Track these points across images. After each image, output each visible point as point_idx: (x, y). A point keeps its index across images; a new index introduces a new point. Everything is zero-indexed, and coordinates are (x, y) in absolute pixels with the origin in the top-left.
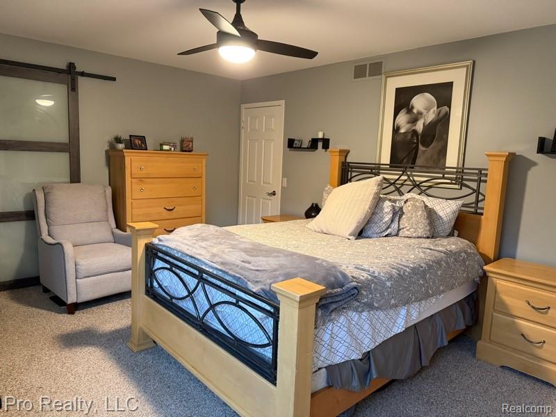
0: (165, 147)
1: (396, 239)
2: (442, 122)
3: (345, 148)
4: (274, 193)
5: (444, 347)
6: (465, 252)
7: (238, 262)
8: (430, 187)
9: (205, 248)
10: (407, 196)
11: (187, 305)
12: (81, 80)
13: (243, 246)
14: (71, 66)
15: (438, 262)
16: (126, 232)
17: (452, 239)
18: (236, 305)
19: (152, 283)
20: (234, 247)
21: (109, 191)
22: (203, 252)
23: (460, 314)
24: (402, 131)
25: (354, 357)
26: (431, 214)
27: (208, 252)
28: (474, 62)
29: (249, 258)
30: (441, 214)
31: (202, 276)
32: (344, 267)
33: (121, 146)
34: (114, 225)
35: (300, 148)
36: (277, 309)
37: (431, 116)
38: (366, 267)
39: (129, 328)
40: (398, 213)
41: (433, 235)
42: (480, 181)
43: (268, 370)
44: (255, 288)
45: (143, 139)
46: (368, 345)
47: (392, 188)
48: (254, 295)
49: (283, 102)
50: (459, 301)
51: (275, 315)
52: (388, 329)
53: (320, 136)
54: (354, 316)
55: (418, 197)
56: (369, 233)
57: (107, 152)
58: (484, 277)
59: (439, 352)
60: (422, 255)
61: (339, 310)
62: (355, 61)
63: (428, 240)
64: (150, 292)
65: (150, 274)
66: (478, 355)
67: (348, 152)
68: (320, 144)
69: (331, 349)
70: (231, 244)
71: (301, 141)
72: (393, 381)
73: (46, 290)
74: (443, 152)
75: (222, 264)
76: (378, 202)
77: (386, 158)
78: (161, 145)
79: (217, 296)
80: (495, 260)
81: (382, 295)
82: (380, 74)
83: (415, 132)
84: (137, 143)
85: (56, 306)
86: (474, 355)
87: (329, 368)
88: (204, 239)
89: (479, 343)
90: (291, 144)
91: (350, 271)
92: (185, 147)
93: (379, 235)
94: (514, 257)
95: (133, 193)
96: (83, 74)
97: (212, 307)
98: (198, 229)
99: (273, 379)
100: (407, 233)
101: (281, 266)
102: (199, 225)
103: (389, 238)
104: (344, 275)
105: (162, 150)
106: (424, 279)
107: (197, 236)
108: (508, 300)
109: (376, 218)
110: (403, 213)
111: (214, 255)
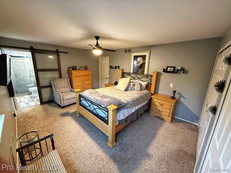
0: (81, 69)
1: (133, 91)
2: (144, 64)
3: (123, 68)
4: (107, 78)
5: (143, 113)
6: (148, 93)
7: (100, 100)
8: (141, 78)
9: (92, 96)
10: (136, 81)
11: (89, 108)
12: (60, 54)
13: (100, 95)
14: (57, 50)
15: (142, 97)
16: (73, 89)
17: (145, 90)
18: (99, 109)
19: (81, 102)
20: (98, 96)
21: (69, 80)
22: (92, 97)
23: (146, 106)
24: (135, 65)
25: (124, 118)
26: (141, 85)
27: (93, 97)
28: (151, 51)
29: (102, 99)
30: (143, 85)
31: (92, 102)
32: (122, 100)
33: (71, 69)
34: (71, 87)
35: (113, 68)
36: (108, 111)
37: (141, 63)
38: (127, 100)
39: (76, 111)
40: (134, 85)
41: (141, 90)
42: (151, 77)
43: (107, 122)
44: (103, 106)
45: (76, 67)
46: (127, 115)
47: (133, 78)
48: (103, 108)
49: (108, 57)
50: (146, 104)
51: (108, 112)
52: (131, 112)
53: (117, 65)
54: (124, 110)
55: (138, 81)
56: (128, 90)
57: (67, 70)
58: (151, 98)
59: (142, 114)
60: (138, 95)
61: (121, 110)
62: (125, 49)
63: (140, 91)
64: (80, 104)
65: (80, 101)
66: (150, 114)
67: (124, 69)
68: (117, 67)
69: (119, 117)
70: (98, 95)
71: (113, 67)
72: (132, 121)
73: (56, 103)
74: (144, 71)
75: (96, 100)
76: (130, 82)
77: (132, 72)
78: (80, 68)
79: (96, 107)
80: (154, 94)
81: (130, 105)
82: (130, 52)
83: (138, 66)
84: (74, 68)
85: (59, 107)
86: (149, 114)
87: (119, 121)
88: (92, 94)
89: (150, 112)
90: (111, 67)
91: (123, 101)
92: (86, 68)
93: (130, 90)
94: (158, 94)
95: (74, 80)
96: (60, 52)
97: (94, 109)
98: (90, 91)
99: (108, 124)
100: (136, 89)
101: (109, 101)
102: (90, 90)
103: (132, 91)
104: (122, 103)
105: (80, 69)
106: (139, 100)
107: (90, 93)
108: (156, 103)
109: (129, 86)
110: (135, 85)
111: (94, 98)
